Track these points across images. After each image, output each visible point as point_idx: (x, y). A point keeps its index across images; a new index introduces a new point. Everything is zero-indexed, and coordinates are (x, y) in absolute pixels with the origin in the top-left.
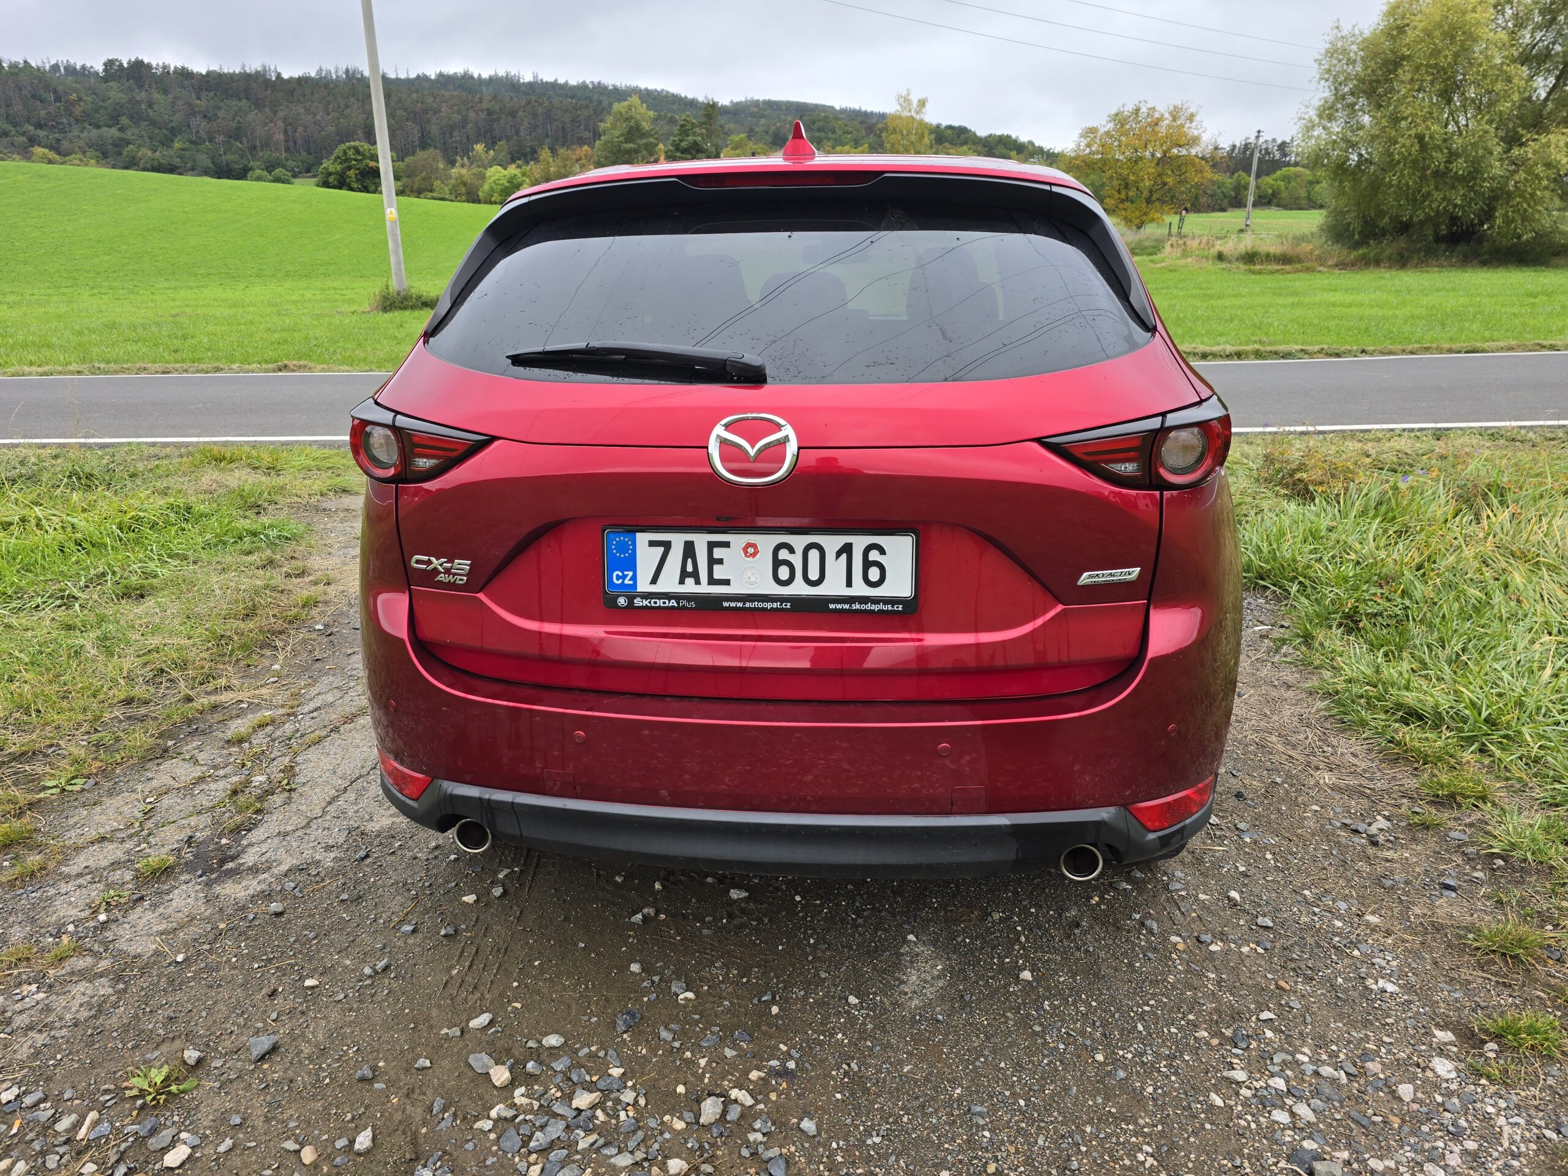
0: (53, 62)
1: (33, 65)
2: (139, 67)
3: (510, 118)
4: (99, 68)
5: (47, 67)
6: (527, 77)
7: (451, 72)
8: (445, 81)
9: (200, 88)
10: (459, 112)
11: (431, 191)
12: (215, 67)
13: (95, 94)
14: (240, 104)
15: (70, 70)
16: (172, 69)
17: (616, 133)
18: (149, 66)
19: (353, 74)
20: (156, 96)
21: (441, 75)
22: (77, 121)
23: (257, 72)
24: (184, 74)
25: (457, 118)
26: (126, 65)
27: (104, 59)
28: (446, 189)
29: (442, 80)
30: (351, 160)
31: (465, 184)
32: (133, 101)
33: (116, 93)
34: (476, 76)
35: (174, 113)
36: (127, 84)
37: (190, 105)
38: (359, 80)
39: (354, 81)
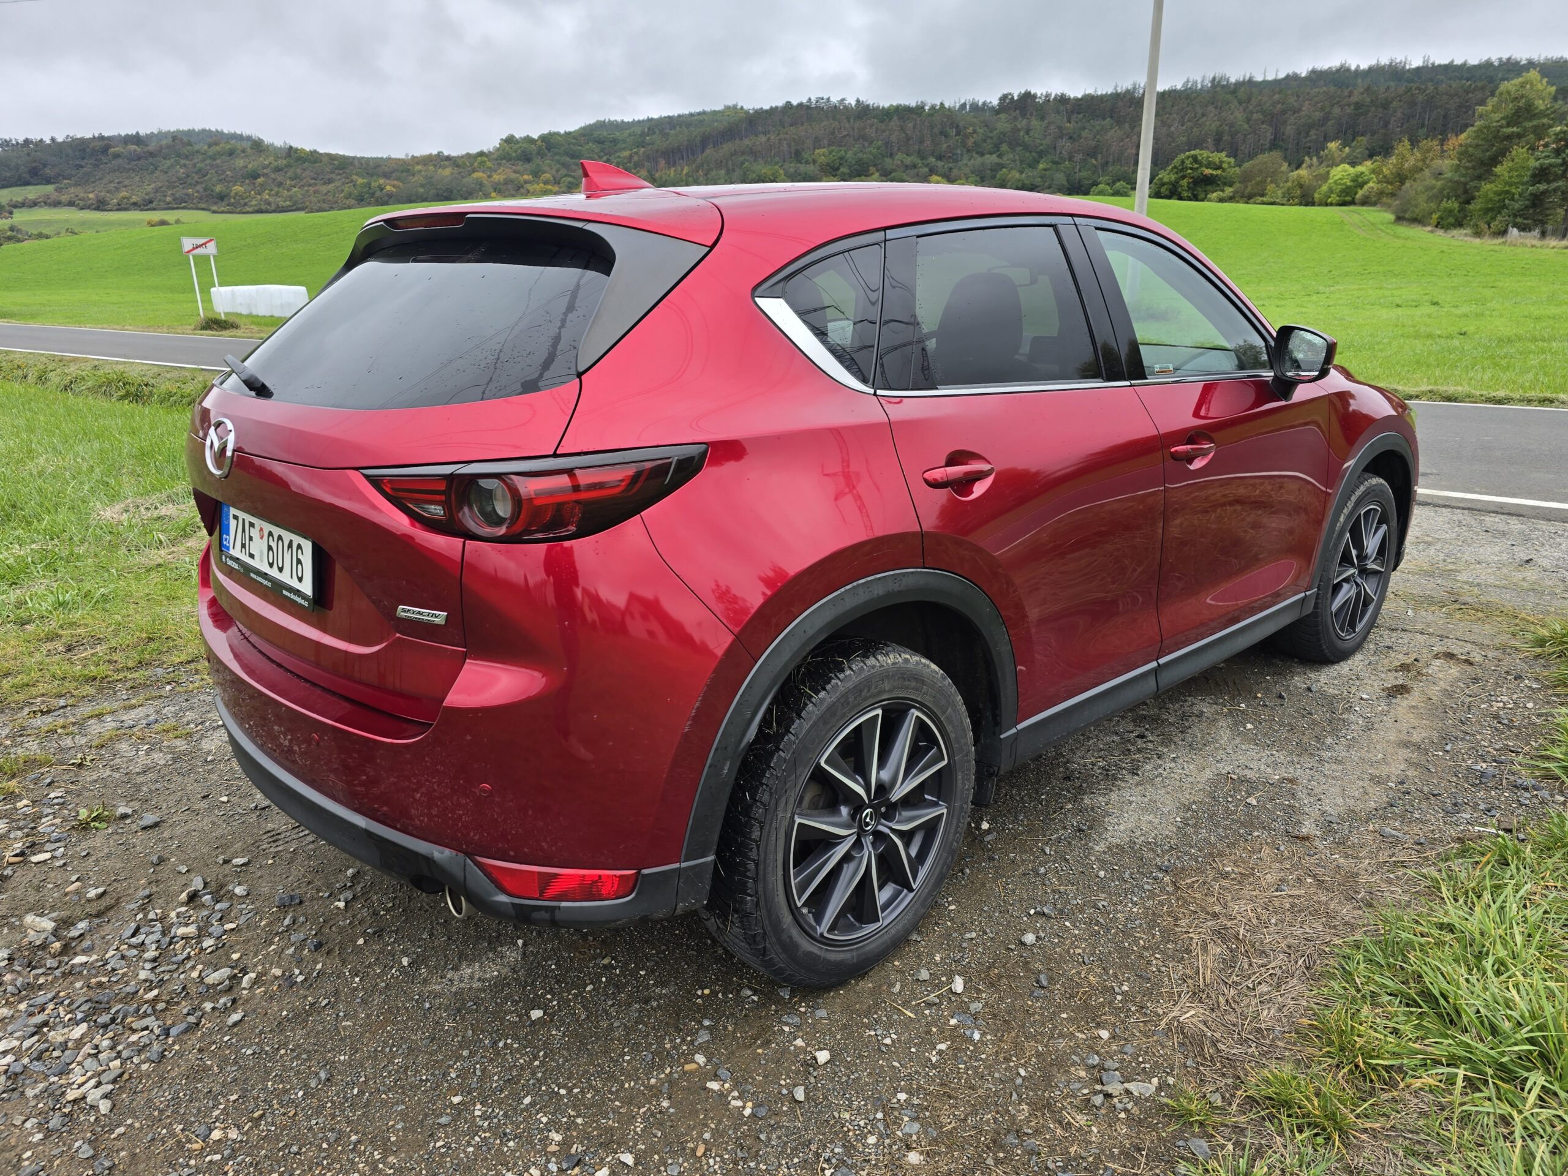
0: (963, 101)
1: (947, 106)
2: (1027, 96)
3: (1380, 110)
4: (995, 102)
5: (958, 105)
6: (1416, 62)
7: (1326, 67)
8: (1317, 76)
9: (1073, 112)
10: (1322, 109)
11: (1262, 195)
12: (1090, 91)
13: (987, 126)
14: (1103, 123)
15: (975, 107)
16: (1053, 96)
17: (1497, 116)
18: (1035, 96)
19: (1219, 82)
20: (1035, 123)
21: (1314, 72)
22: (968, 151)
23: (1128, 91)
24: (1062, 100)
25: (1318, 115)
26: (1016, 98)
27: (1000, 95)
28: (1280, 193)
29: (1313, 76)
30: (1187, 168)
31: (1301, 186)
32: (1016, 130)
33: (1003, 124)
34: (1353, 68)
35: (1045, 136)
36: (1014, 114)
37: (1060, 128)
38: (1223, 87)
39: (1219, 89)
